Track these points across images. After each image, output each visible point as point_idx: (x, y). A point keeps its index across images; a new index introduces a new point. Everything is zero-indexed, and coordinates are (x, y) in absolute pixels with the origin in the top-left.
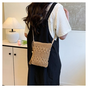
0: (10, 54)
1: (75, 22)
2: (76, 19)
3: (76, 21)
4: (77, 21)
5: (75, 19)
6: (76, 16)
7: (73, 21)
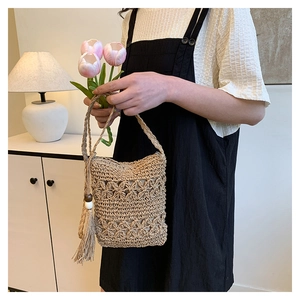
0: (33, 181)
1: (273, 55)
2: (280, 42)
3: (278, 50)
4: (282, 49)
5: (276, 41)
6: (280, 29)
7: (267, 50)
